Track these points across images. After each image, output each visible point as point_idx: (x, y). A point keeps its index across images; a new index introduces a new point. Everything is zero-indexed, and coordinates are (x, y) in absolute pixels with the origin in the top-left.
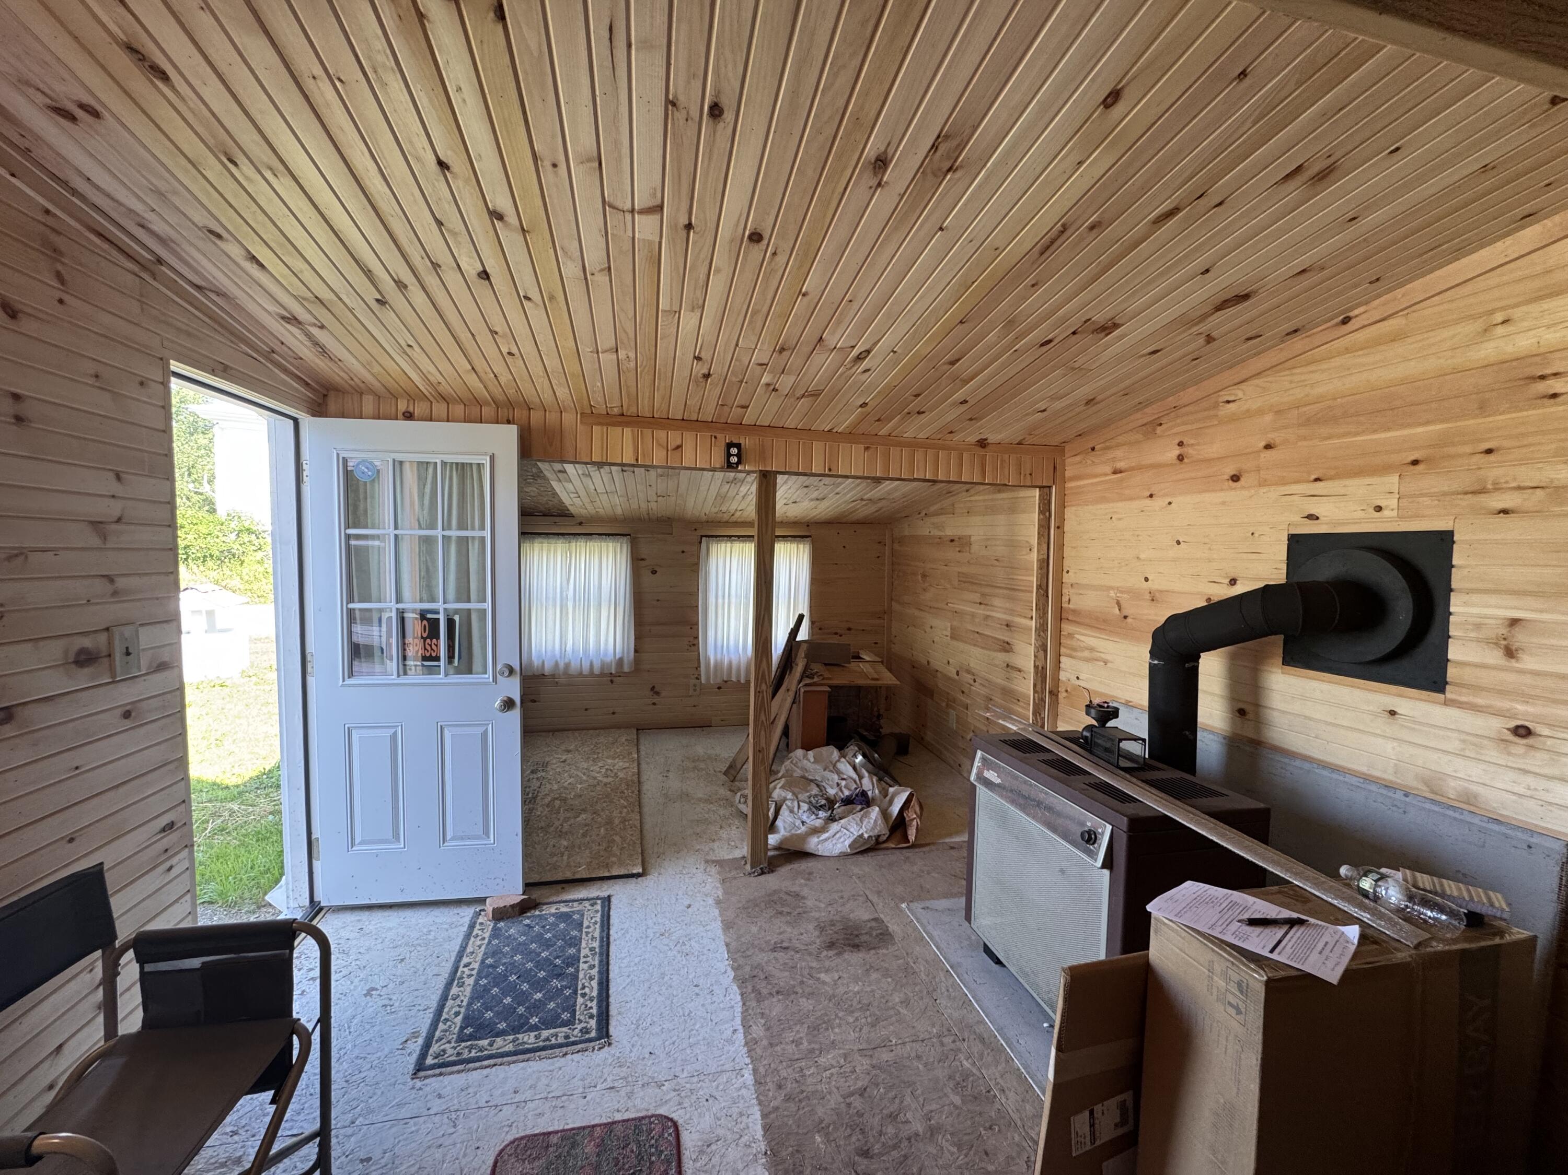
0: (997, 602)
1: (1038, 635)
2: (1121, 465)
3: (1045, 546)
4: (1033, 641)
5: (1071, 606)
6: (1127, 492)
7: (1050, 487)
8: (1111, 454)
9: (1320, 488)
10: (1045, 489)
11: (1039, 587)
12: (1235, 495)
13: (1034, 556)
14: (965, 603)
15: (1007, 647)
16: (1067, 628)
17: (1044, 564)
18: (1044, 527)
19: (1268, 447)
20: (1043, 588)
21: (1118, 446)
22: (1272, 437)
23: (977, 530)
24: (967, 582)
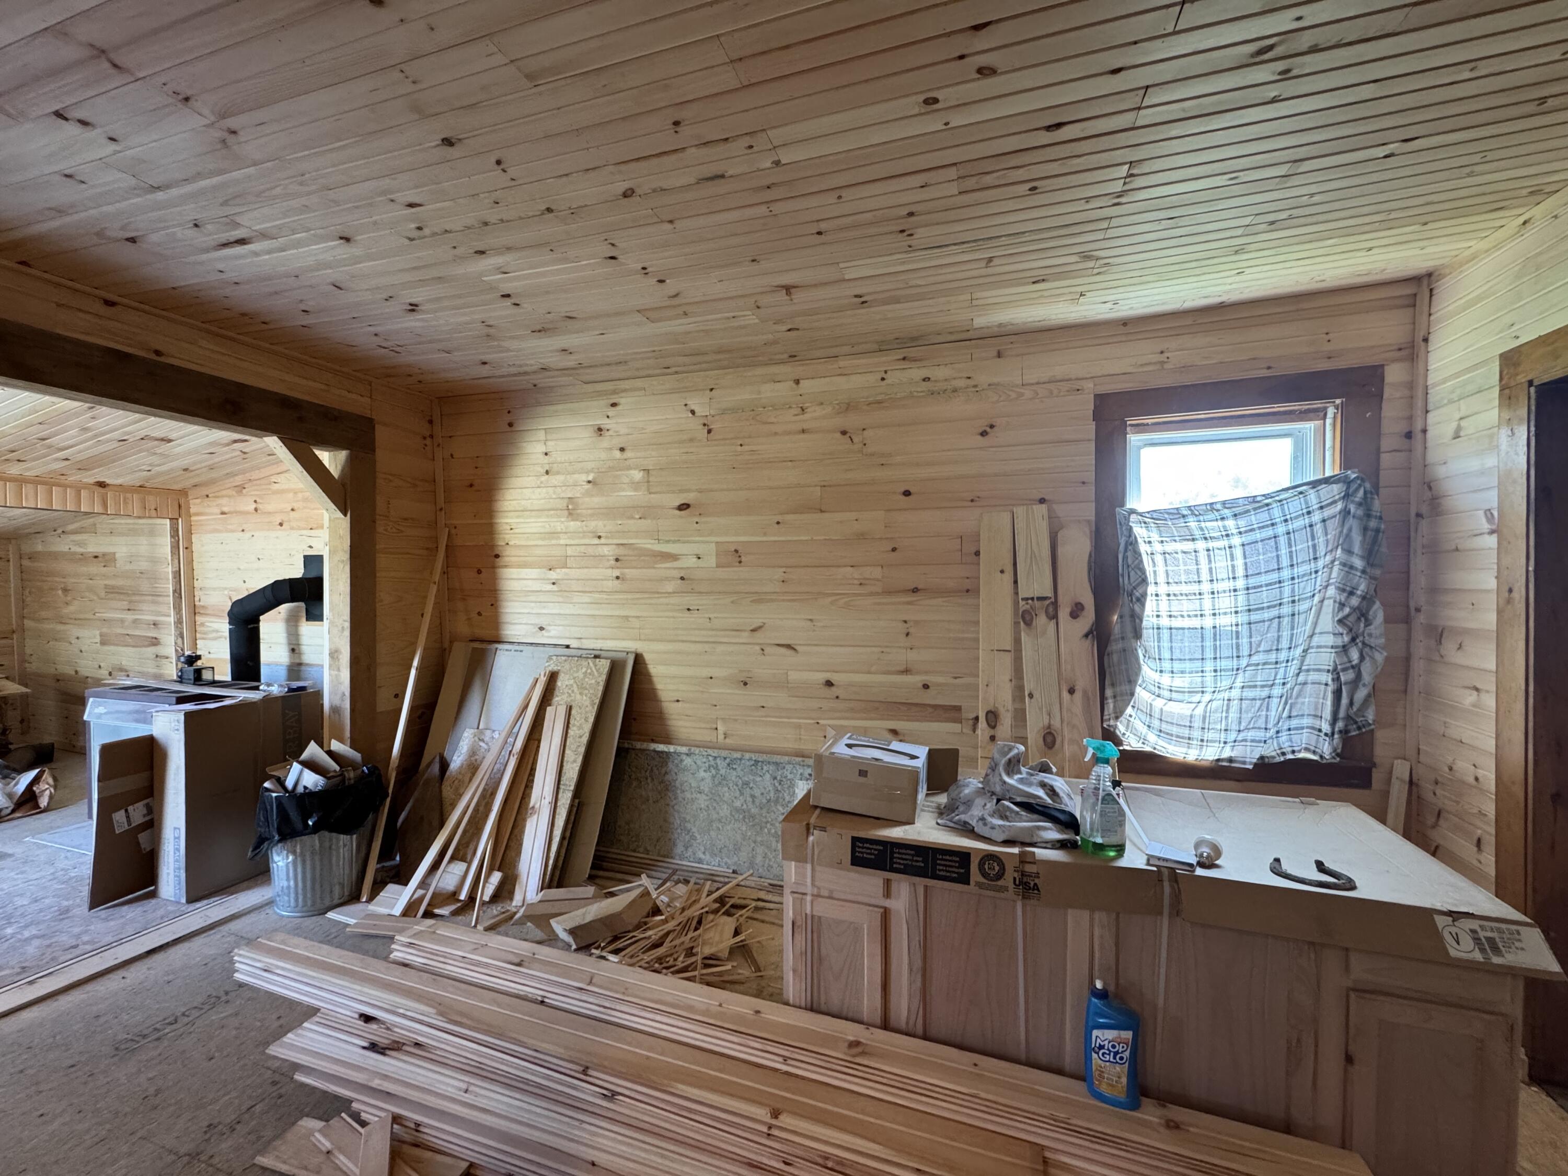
0: (144, 607)
1: (176, 627)
2: (225, 509)
3: (177, 561)
4: (173, 632)
5: (201, 603)
6: (229, 527)
7: (177, 519)
8: (220, 501)
9: (312, 533)
10: (174, 520)
11: (174, 591)
12: (280, 533)
13: (170, 569)
14: (114, 611)
15: (155, 642)
16: (199, 619)
17: (177, 574)
18: (175, 547)
19: (293, 510)
20: (177, 592)
21: (223, 496)
22: (295, 505)
23: (121, 548)
24: (113, 592)
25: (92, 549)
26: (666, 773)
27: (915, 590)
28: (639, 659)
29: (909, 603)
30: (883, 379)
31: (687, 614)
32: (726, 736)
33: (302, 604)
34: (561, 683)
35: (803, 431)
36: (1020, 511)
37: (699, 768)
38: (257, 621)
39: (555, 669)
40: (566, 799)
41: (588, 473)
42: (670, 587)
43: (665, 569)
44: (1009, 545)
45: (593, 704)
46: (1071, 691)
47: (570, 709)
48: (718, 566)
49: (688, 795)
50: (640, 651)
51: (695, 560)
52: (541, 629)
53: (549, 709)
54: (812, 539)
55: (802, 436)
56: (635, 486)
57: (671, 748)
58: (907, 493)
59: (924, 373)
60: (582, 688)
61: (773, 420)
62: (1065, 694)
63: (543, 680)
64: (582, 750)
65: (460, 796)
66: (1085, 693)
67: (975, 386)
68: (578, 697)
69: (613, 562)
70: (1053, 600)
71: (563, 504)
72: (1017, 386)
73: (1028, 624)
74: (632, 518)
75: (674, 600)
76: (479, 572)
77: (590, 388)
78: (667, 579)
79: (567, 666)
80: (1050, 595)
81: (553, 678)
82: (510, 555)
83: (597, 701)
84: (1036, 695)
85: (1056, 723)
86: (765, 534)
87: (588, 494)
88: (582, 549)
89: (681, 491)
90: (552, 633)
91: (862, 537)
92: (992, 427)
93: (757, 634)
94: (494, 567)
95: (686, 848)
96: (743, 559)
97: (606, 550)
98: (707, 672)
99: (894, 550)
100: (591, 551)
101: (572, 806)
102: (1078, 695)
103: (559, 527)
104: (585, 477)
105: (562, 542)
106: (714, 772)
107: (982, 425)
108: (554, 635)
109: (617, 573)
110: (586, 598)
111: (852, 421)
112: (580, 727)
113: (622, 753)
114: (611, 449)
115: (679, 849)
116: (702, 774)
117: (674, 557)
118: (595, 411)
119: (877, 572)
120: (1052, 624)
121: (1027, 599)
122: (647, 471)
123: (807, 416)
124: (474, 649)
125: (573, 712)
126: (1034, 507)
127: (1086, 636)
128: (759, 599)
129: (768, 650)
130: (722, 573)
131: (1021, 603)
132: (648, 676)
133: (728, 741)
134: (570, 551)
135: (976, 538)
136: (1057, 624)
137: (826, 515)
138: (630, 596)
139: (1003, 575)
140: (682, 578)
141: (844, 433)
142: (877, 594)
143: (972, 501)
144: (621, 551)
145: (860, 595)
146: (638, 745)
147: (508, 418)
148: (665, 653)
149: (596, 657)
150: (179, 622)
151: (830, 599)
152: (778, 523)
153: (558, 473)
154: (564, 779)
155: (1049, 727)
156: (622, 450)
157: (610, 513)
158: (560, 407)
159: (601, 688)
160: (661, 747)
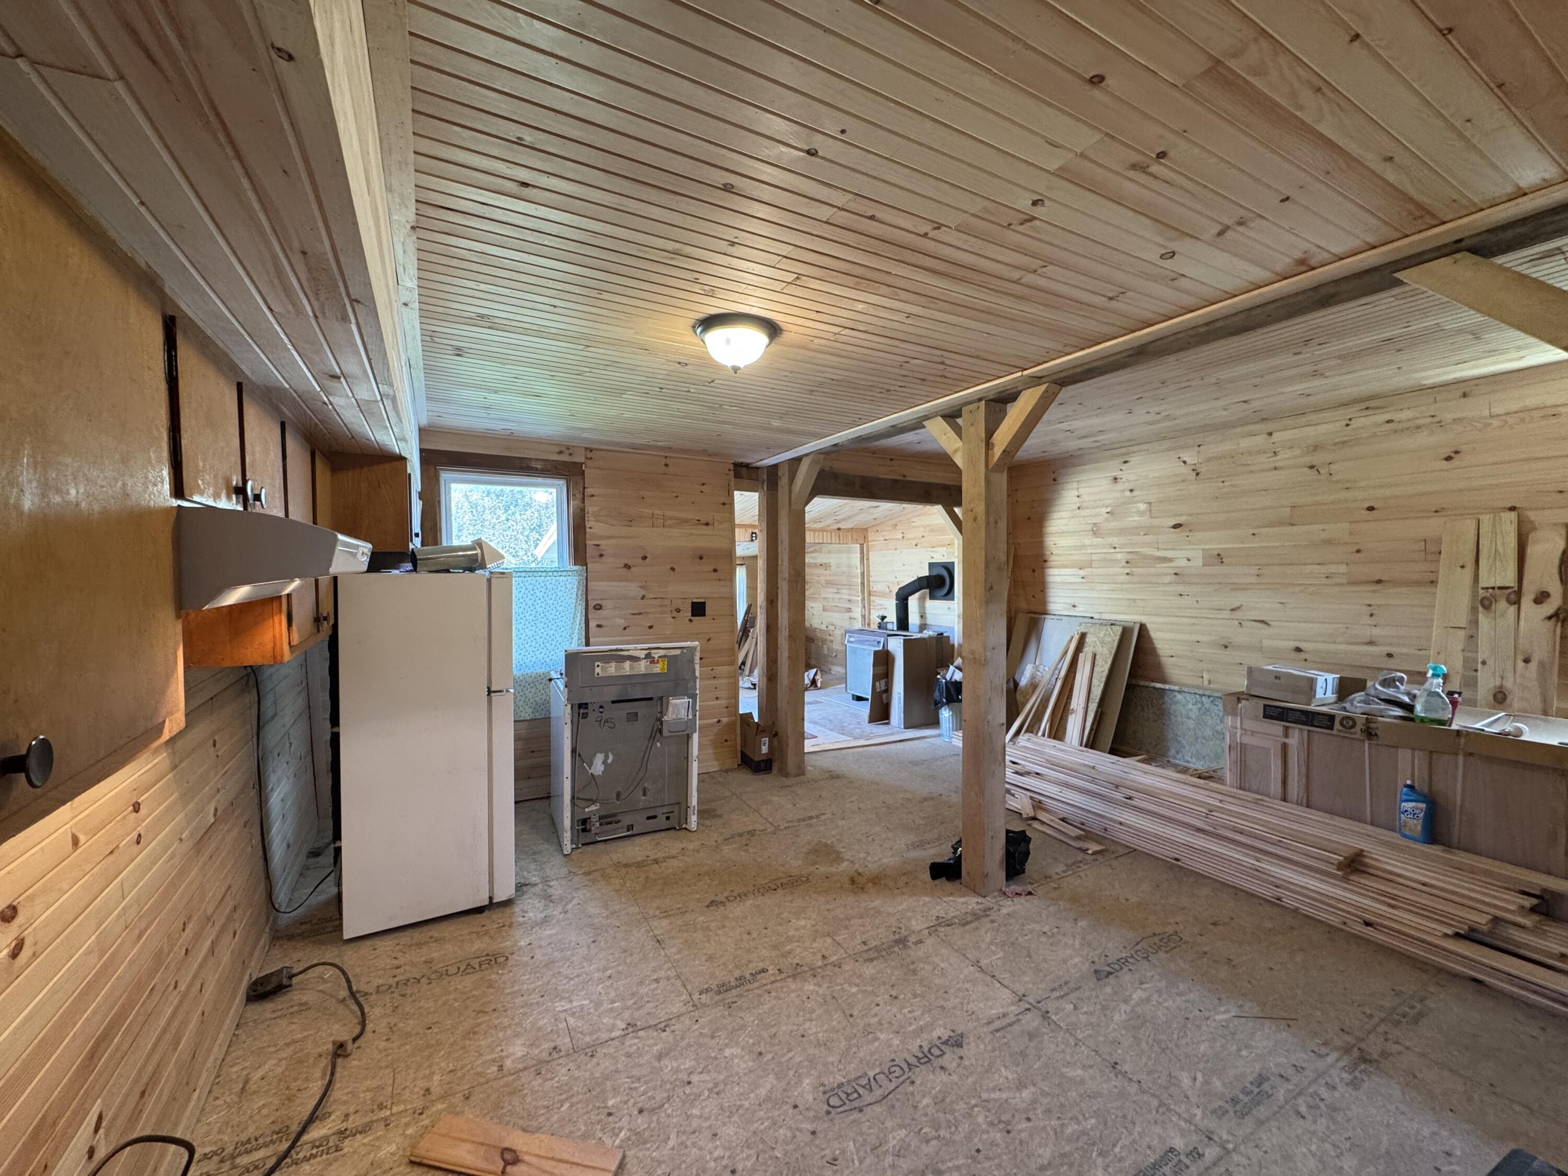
0: (843, 591)
2: (886, 538)
3: (863, 567)
5: (872, 591)
6: (889, 547)
8: (884, 533)
9: (933, 549)
10: (862, 545)
12: (915, 550)
13: (858, 571)
14: (829, 593)
15: (849, 610)
16: (872, 598)
17: (863, 574)
18: (862, 559)
19: (922, 537)
20: (863, 583)
21: (885, 531)
22: (924, 534)
23: (832, 559)
24: (829, 583)
25: (819, 561)
26: (1163, 703)
27: (1379, 582)
28: (1143, 628)
29: (1373, 591)
30: (1347, 425)
31: (1180, 598)
32: (1210, 682)
33: (927, 590)
34: (1089, 639)
35: (1275, 468)
36: (1486, 519)
37: (1188, 702)
38: (907, 599)
39: (1085, 631)
40: (1093, 707)
41: (1107, 507)
42: (1167, 579)
43: (1162, 567)
44: (1471, 545)
45: (1110, 653)
46: (1527, 661)
47: (1095, 656)
48: (1204, 565)
49: (1179, 719)
50: (1144, 622)
51: (1186, 561)
52: (1074, 606)
53: (1081, 655)
54: (1283, 545)
55: (1275, 472)
56: (1141, 514)
57: (1167, 687)
58: (1371, 509)
59: (1388, 417)
60: (1103, 643)
61: (1249, 462)
62: (1520, 664)
63: (1077, 637)
64: (1104, 679)
65: (1028, 700)
66: (1541, 664)
67: (1440, 422)
68: (1101, 649)
69: (1124, 564)
70: (1516, 589)
71: (1090, 527)
72: (1485, 418)
73: (1487, 608)
74: (1139, 534)
75: (1171, 588)
76: (1034, 571)
77: (1108, 453)
78: (1166, 575)
79: (1092, 630)
80: (1511, 585)
81: (1083, 636)
82: (1054, 560)
83: (1114, 651)
84: (1490, 662)
85: (1508, 684)
86: (1242, 543)
87: (1107, 520)
88: (1103, 555)
89: (1175, 516)
90: (1081, 609)
91: (1328, 542)
92: (1457, 452)
93: (1236, 613)
94: (1043, 568)
95: (1177, 752)
96: (1224, 560)
97: (1119, 556)
98: (1194, 638)
99: (1358, 551)
100: (1108, 557)
101: (1097, 712)
102: (1533, 665)
103: (1087, 542)
104: (1105, 510)
105: (1089, 551)
106: (1200, 705)
107: (1447, 452)
108: (1081, 611)
109: (1127, 571)
110: (1105, 587)
111: (1319, 458)
112: (1102, 666)
113: (1130, 687)
114: (1123, 491)
115: (1172, 752)
116: (1190, 706)
117: (1170, 560)
118: (1113, 468)
119: (1343, 569)
120: (1512, 609)
121: (1487, 588)
122: (1150, 503)
123: (1278, 458)
124: (1031, 618)
125: (1097, 657)
126: (1502, 514)
127: (1550, 618)
128: (1237, 588)
129: (1244, 623)
130: (1208, 570)
131: (1481, 591)
132: (1150, 639)
133: (1212, 686)
134: (1094, 557)
135: (1439, 541)
136: (1519, 609)
137: (1295, 528)
138: (1137, 586)
139: (1463, 571)
140: (1176, 574)
141: (1312, 467)
142: (1343, 585)
143: (1436, 512)
144: (1129, 557)
145: (1327, 585)
146: (1142, 683)
147: (1053, 476)
148: (1162, 624)
149: (1112, 624)
150: (863, 599)
151: (1300, 588)
152: (1254, 534)
153: (1087, 508)
154: (1092, 696)
155: (1501, 687)
156: (1131, 491)
157: (1122, 532)
158: (1087, 467)
159: (1116, 644)
160: (1158, 685)
